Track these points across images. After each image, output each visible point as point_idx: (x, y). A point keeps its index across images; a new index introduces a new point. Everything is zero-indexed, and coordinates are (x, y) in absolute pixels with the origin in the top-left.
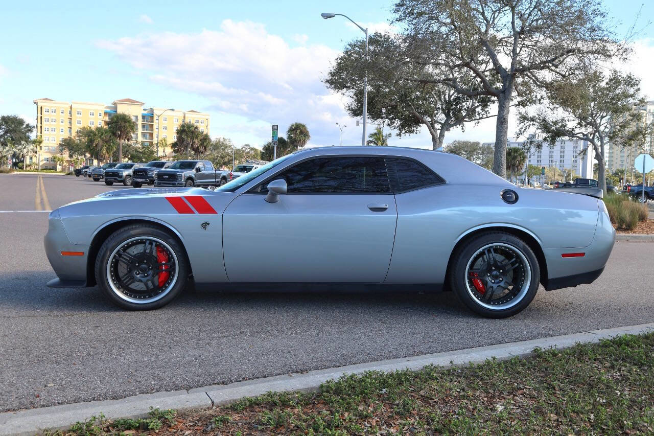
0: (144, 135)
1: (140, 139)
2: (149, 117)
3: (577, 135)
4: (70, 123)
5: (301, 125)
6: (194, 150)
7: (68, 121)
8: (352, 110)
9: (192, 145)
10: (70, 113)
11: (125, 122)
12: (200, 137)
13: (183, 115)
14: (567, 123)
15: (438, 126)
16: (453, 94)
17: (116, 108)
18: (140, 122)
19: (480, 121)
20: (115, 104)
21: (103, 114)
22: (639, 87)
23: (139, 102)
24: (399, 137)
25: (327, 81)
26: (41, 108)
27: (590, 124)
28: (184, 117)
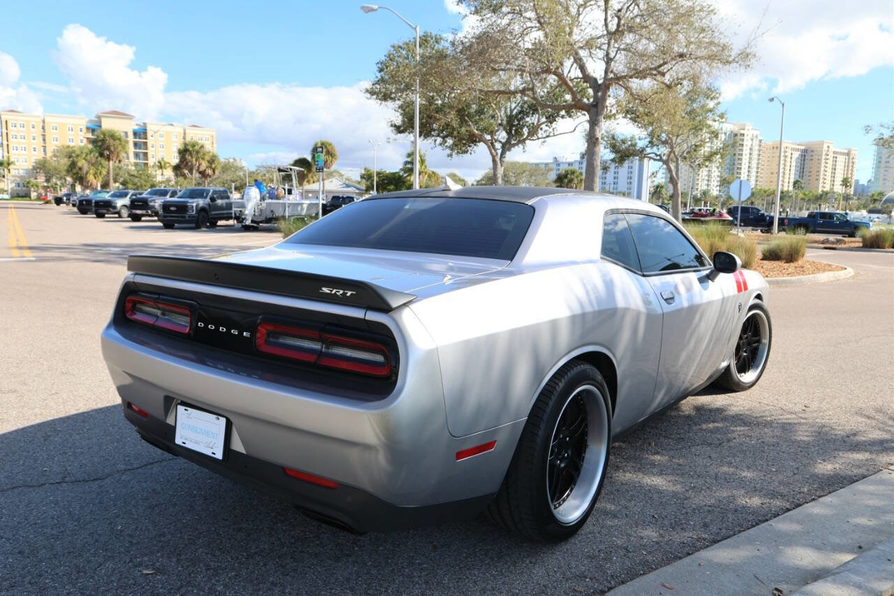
0: (137, 155)
1: (132, 159)
2: (141, 134)
3: (649, 155)
4: (44, 140)
5: (327, 143)
6: (200, 173)
7: (41, 138)
8: (395, 126)
9: (199, 167)
10: (43, 128)
11: (114, 140)
12: (207, 158)
13: (182, 132)
14: (637, 141)
15: (498, 146)
16: (515, 108)
17: (100, 122)
18: (131, 139)
19: (546, 139)
20: (99, 117)
21: (84, 130)
22: (719, 100)
23: (128, 115)
24: (450, 158)
25: (367, 91)
26: (6, 122)
27: (665, 143)
28: (185, 134)
